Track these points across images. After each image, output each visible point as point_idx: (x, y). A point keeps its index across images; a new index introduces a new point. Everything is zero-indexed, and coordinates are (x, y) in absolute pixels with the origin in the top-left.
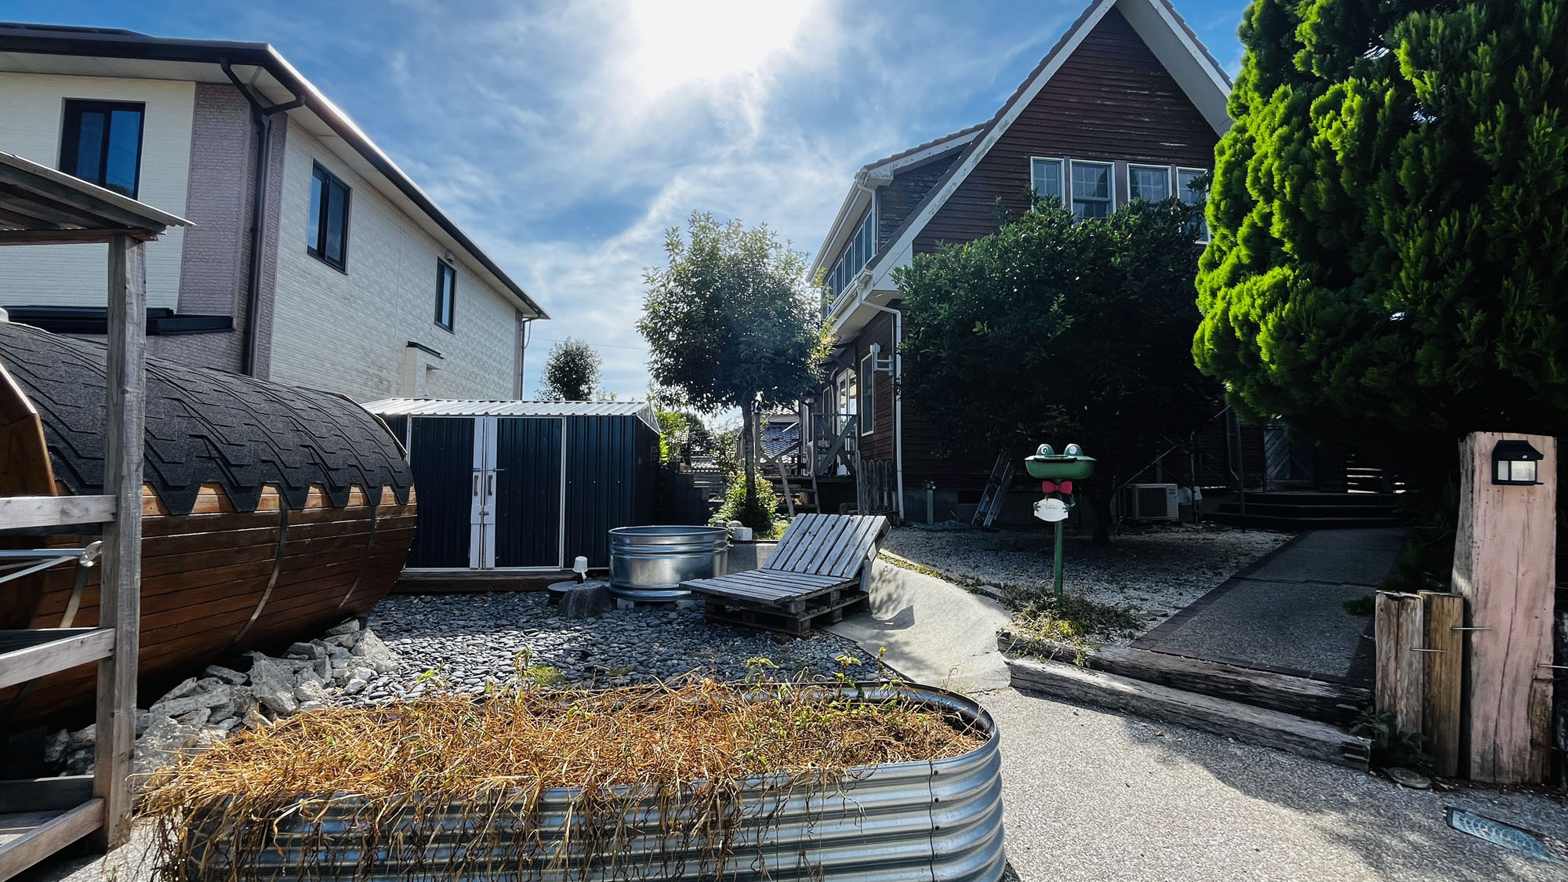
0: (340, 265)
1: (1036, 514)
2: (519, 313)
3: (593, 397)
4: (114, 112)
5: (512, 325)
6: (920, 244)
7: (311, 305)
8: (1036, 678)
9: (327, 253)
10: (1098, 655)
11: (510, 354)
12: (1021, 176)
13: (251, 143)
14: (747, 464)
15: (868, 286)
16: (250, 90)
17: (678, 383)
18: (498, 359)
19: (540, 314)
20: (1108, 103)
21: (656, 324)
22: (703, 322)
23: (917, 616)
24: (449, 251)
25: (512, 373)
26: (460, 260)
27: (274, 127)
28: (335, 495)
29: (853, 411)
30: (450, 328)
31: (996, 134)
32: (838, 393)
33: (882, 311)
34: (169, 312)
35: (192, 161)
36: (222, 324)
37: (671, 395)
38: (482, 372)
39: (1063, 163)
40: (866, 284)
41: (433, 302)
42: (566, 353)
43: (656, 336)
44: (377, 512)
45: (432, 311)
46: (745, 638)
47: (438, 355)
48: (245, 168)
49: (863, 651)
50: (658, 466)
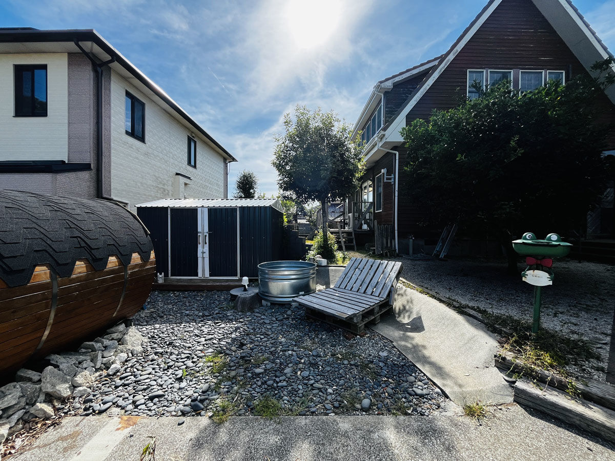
0: (142, 139)
1: (524, 279)
2: (225, 160)
3: (256, 196)
4: (35, 70)
5: (222, 165)
6: (409, 118)
7: (130, 157)
8: (538, 402)
9: (136, 133)
10: (587, 389)
11: (222, 177)
12: (462, 80)
13: (94, 81)
14: (324, 227)
15: (383, 139)
16: (91, 56)
17: (291, 190)
18: (217, 179)
19: (234, 160)
20: (511, 38)
21: (280, 162)
22: (303, 160)
23: (426, 324)
24: (192, 132)
25: (223, 185)
26: (198, 137)
27: (104, 74)
28: (96, 263)
29: (371, 200)
30: (195, 167)
31: (451, 57)
32: (363, 192)
33: (388, 152)
34: (63, 162)
35: (69, 91)
36: (85, 167)
37: (288, 195)
38: (210, 185)
39: (485, 72)
40: (381, 139)
41: (186, 155)
42: (244, 176)
43: (280, 167)
44: (128, 268)
45: (186, 159)
46: (328, 332)
47: (189, 178)
48: (92, 93)
49: (399, 351)
50: (283, 227)
